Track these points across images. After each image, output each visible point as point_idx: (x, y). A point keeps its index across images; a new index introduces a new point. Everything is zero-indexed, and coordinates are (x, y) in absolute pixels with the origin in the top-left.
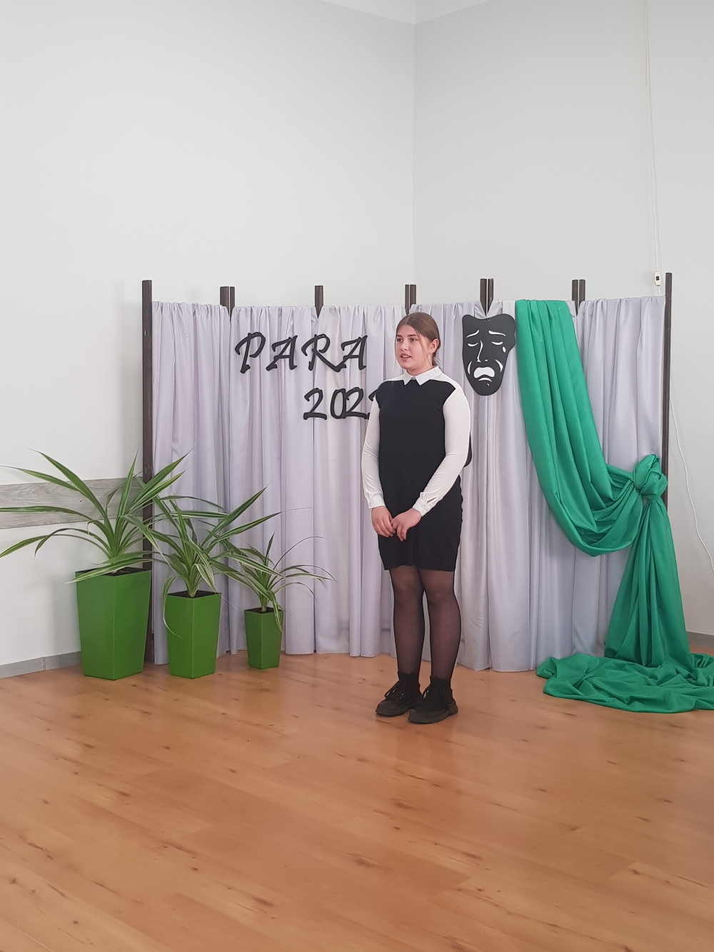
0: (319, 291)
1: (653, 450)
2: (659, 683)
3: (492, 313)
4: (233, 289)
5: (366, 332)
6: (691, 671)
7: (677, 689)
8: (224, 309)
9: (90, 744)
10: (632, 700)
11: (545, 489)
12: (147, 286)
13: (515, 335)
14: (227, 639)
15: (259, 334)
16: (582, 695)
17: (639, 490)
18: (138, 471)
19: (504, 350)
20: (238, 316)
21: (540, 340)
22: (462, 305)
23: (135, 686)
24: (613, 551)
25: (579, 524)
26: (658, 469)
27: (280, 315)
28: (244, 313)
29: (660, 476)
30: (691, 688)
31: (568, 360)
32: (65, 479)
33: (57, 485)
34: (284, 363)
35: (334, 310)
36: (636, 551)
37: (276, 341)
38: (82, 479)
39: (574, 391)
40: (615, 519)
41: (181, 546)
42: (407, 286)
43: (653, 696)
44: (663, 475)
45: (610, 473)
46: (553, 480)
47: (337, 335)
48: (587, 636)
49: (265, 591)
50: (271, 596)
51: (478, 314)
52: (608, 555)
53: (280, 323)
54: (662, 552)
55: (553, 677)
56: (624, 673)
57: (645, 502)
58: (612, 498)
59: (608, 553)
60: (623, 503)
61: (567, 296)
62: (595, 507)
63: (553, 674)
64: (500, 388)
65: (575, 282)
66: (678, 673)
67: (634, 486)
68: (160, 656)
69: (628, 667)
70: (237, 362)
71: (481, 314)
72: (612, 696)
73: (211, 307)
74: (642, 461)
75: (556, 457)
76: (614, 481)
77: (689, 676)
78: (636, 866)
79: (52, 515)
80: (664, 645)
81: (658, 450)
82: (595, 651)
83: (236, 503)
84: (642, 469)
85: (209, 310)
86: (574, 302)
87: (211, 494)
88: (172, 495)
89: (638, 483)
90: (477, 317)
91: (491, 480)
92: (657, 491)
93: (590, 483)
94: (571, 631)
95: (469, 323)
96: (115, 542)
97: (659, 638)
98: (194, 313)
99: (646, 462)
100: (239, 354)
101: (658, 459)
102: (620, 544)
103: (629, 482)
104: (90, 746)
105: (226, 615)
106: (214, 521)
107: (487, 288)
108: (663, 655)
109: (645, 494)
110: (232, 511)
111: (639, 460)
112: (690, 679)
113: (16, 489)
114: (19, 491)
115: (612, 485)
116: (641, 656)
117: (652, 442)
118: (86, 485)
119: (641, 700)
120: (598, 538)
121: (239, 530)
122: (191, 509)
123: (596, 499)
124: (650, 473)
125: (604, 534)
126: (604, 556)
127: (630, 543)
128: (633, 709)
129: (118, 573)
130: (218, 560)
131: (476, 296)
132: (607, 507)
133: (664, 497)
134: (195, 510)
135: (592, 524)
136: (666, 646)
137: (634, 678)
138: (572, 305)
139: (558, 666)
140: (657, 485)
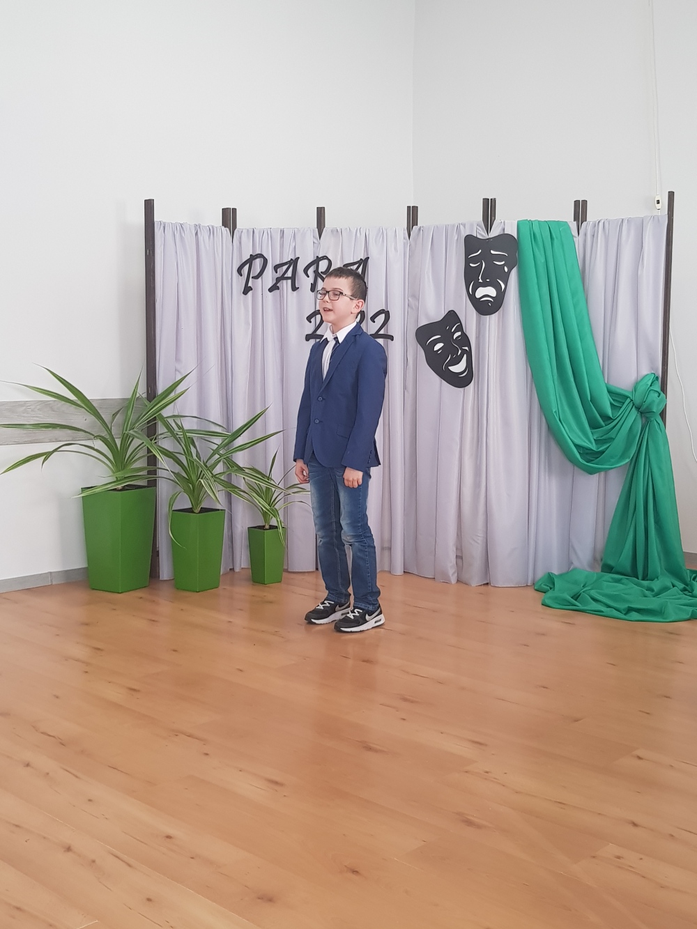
0: (321, 212)
1: (652, 369)
2: (657, 595)
3: (495, 232)
4: (234, 210)
5: (367, 254)
6: (687, 585)
7: (674, 600)
8: (226, 231)
9: (99, 647)
10: (630, 610)
11: (544, 408)
12: (149, 205)
13: (517, 255)
14: (231, 557)
15: (261, 256)
16: (581, 607)
17: (638, 408)
18: (142, 391)
19: (506, 269)
20: (240, 238)
21: (541, 260)
22: (464, 225)
23: (141, 598)
24: (612, 468)
25: (578, 442)
26: (657, 387)
27: (282, 236)
28: (246, 234)
29: (660, 394)
30: (687, 600)
31: (569, 282)
32: (72, 397)
33: (63, 402)
34: (286, 285)
35: (336, 232)
36: (634, 468)
37: (278, 263)
38: (89, 398)
39: (575, 311)
40: (613, 437)
41: (185, 463)
42: (409, 207)
43: (649, 607)
44: (662, 393)
45: (610, 392)
46: (552, 398)
47: (339, 257)
48: (584, 552)
49: (268, 507)
50: (275, 513)
51: (480, 234)
52: (606, 472)
53: (282, 246)
54: (660, 469)
55: (551, 591)
56: (620, 586)
57: (644, 419)
58: (611, 416)
59: (606, 470)
60: (621, 422)
61: (568, 216)
62: (594, 425)
63: (551, 589)
64: (501, 308)
65: (577, 203)
66: (674, 586)
67: (633, 405)
68: (165, 572)
69: (623, 581)
70: (239, 283)
71: (483, 234)
72: (609, 606)
73: (213, 227)
74: (642, 380)
75: (556, 377)
76: (614, 400)
77: (684, 590)
78: (639, 752)
79: (58, 433)
80: (660, 559)
81: (657, 369)
82: (592, 567)
83: (239, 422)
84: (641, 388)
85: (211, 230)
86: (575, 222)
87: (215, 413)
88: (176, 414)
89: (637, 401)
90: (479, 237)
91: (492, 399)
92: (656, 409)
93: (590, 402)
94: (568, 546)
95: (471, 243)
96: (119, 459)
97: (656, 554)
98: (196, 234)
99: (645, 381)
100: (241, 275)
101: (657, 378)
102: (618, 462)
103: (628, 400)
104: (98, 649)
105: (230, 534)
106: (218, 441)
107: (489, 208)
108: (659, 570)
109: (644, 412)
110: (235, 430)
111: (639, 379)
112: (686, 592)
113: (22, 406)
114: (24, 408)
115: (611, 404)
116: (638, 570)
117: (652, 361)
118: (93, 403)
119: (638, 611)
120: (596, 456)
121: (242, 448)
122: (195, 428)
123: (595, 418)
124: (649, 391)
125: (603, 452)
126: (603, 473)
127: (628, 460)
128: (630, 619)
129: (123, 489)
130: (222, 478)
131: (479, 216)
132: (606, 425)
133: (663, 414)
134: (199, 429)
135: (590, 442)
136: (662, 561)
137: (631, 591)
138: (573, 225)
139: (556, 580)
140: (656, 403)
